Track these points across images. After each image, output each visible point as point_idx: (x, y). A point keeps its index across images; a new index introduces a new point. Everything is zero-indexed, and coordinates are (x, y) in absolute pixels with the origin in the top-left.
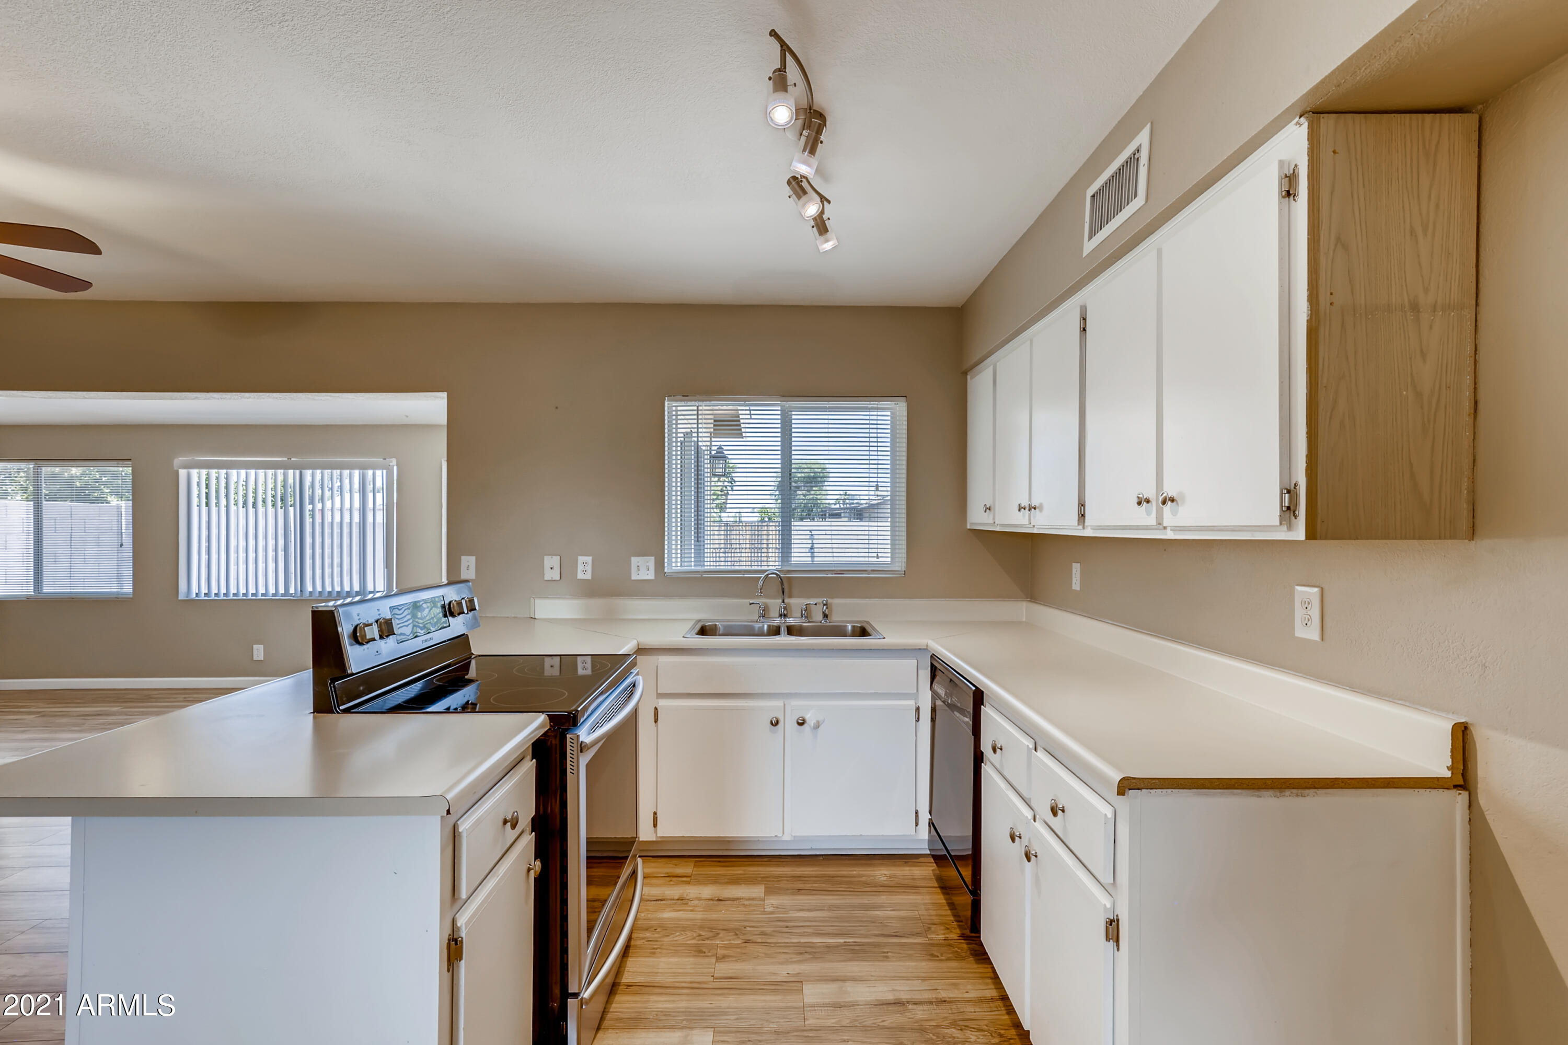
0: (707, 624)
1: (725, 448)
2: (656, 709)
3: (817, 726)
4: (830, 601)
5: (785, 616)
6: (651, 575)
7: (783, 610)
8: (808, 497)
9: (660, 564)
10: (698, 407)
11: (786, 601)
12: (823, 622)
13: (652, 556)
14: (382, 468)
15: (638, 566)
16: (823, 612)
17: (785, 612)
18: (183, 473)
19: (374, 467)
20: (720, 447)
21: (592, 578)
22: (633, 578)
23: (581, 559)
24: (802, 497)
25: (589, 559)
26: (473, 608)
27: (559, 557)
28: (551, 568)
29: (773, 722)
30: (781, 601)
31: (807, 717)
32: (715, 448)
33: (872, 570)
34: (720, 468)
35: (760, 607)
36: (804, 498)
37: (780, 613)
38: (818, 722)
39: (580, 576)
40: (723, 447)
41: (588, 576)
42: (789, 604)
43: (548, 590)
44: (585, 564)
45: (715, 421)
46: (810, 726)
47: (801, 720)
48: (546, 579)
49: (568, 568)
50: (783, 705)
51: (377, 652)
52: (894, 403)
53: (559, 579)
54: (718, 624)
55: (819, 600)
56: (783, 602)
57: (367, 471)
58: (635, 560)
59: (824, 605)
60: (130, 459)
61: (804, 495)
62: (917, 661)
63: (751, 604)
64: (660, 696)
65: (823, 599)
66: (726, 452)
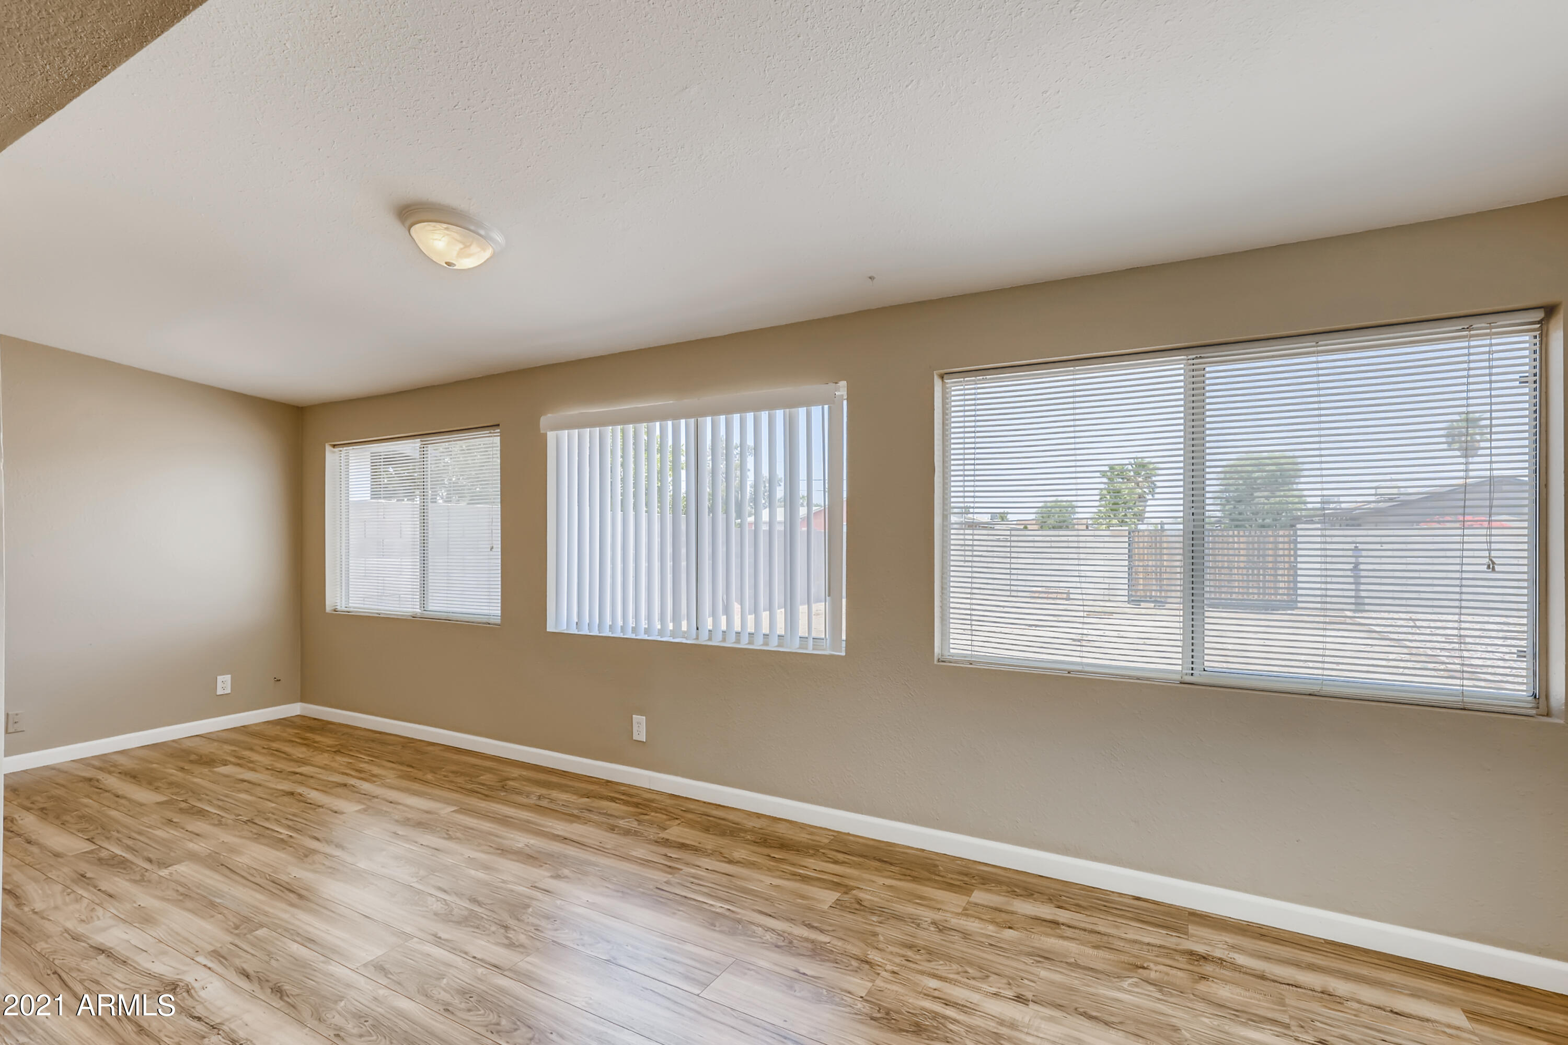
8: (1272, 500)
14: (822, 402)
19: (808, 402)
24: (1262, 500)
36: (1266, 501)
57: (796, 409)
60: (499, 425)
61: (1267, 498)
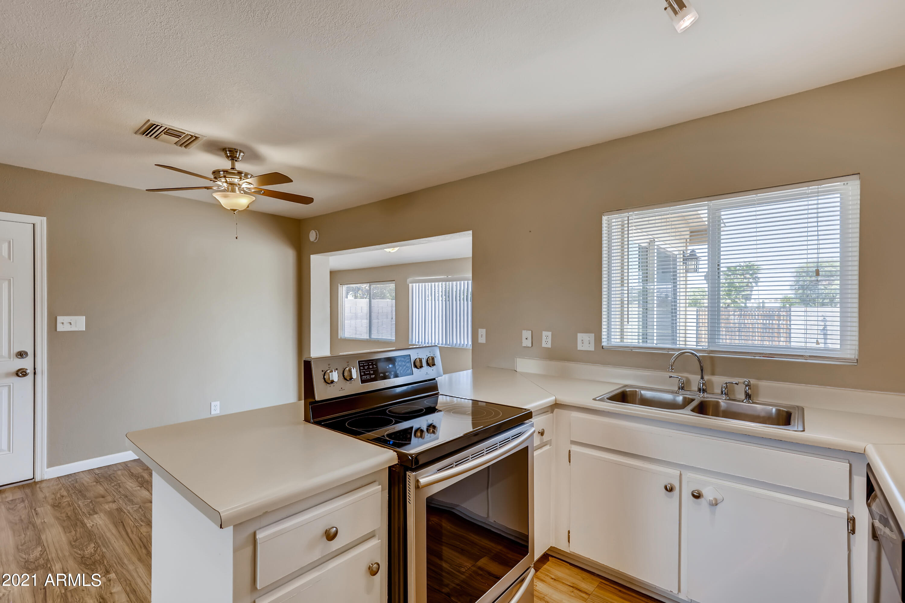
0: (627, 390)
1: (697, 251)
2: (570, 451)
3: (715, 504)
4: (753, 381)
5: (704, 391)
6: (592, 348)
7: (701, 385)
9: (598, 339)
10: (628, 217)
11: (706, 378)
12: (744, 401)
13: (593, 333)
15: (582, 340)
16: (746, 392)
17: (704, 387)
18: (410, 285)
20: (693, 251)
21: (551, 347)
22: (578, 349)
23: (545, 333)
25: (549, 334)
26: (434, 364)
27: (531, 331)
28: (526, 339)
29: (668, 487)
30: (699, 377)
31: (704, 492)
32: (689, 252)
33: (809, 356)
34: (693, 265)
35: (679, 381)
37: (699, 387)
38: (716, 500)
39: (544, 345)
40: (695, 250)
41: (549, 345)
42: (710, 381)
43: (525, 353)
44: (547, 336)
45: (691, 232)
46: (707, 501)
47: (696, 493)
48: (523, 345)
49: (536, 339)
50: (679, 475)
51: (342, 388)
52: (843, 183)
53: (531, 346)
54: (638, 390)
55: (741, 380)
56: (702, 378)
58: (580, 336)
59: (746, 386)
62: (851, 466)
63: (670, 377)
64: (573, 442)
65: (745, 380)
66: (698, 255)
